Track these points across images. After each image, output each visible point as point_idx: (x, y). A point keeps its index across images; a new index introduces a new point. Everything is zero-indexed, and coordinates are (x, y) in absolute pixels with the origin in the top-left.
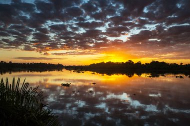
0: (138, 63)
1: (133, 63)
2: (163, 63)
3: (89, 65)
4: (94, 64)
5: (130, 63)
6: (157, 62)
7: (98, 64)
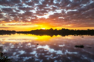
0: (55, 30)
1: (53, 29)
2: (67, 29)
3: (30, 31)
4: (33, 30)
5: (51, 30)
6: (65, 29)
7: (35, 31)
